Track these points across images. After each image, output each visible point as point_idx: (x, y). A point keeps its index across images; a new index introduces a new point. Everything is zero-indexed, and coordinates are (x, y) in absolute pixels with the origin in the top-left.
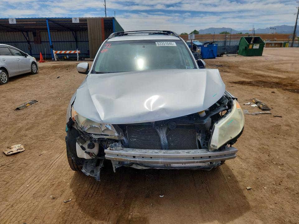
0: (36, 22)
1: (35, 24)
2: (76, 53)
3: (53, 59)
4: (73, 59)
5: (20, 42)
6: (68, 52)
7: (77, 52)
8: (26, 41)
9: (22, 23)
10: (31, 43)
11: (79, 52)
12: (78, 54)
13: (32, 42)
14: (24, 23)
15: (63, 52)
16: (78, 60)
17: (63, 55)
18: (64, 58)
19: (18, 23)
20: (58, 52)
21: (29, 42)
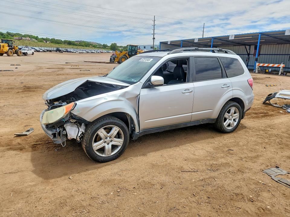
0: (252, 36)
1: (252, 38)
2: (280, 66)
3: (254, 71)
4: (275, 73)
5: (242, 55)
6: (271, 65)
7: (282, 66)
8: (247, 54)
9: (240, 38)
10: (250, 56)
11: (284, 66)
12: (281, 68)
13: (252, 54)
14: (239, 38)
15: (266, 65)
16: (280, 74)
17: (265, 68)
18: (266, 71)
19: (236, 38)
20: (261, 65)
21: (249, 54)
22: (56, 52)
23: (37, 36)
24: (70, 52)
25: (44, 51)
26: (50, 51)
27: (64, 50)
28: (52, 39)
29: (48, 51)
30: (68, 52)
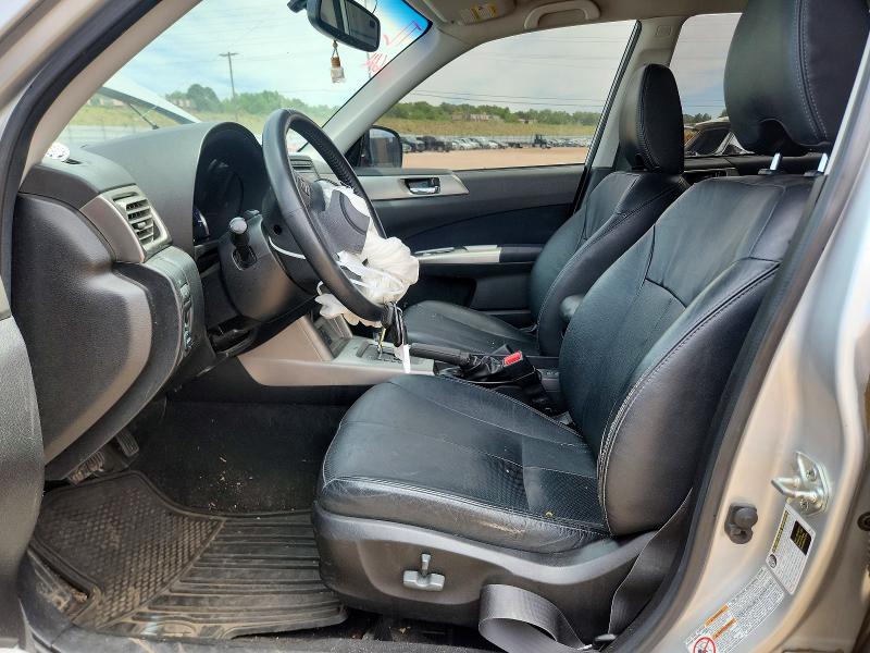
22: (534, 146)
23: (507, 109)
24: (575, 146)
25: (501, 147)
26: (518, 146)
27: (560, 141)
28: (542, 113)
29: (511, 145)
30: (568, 145)
